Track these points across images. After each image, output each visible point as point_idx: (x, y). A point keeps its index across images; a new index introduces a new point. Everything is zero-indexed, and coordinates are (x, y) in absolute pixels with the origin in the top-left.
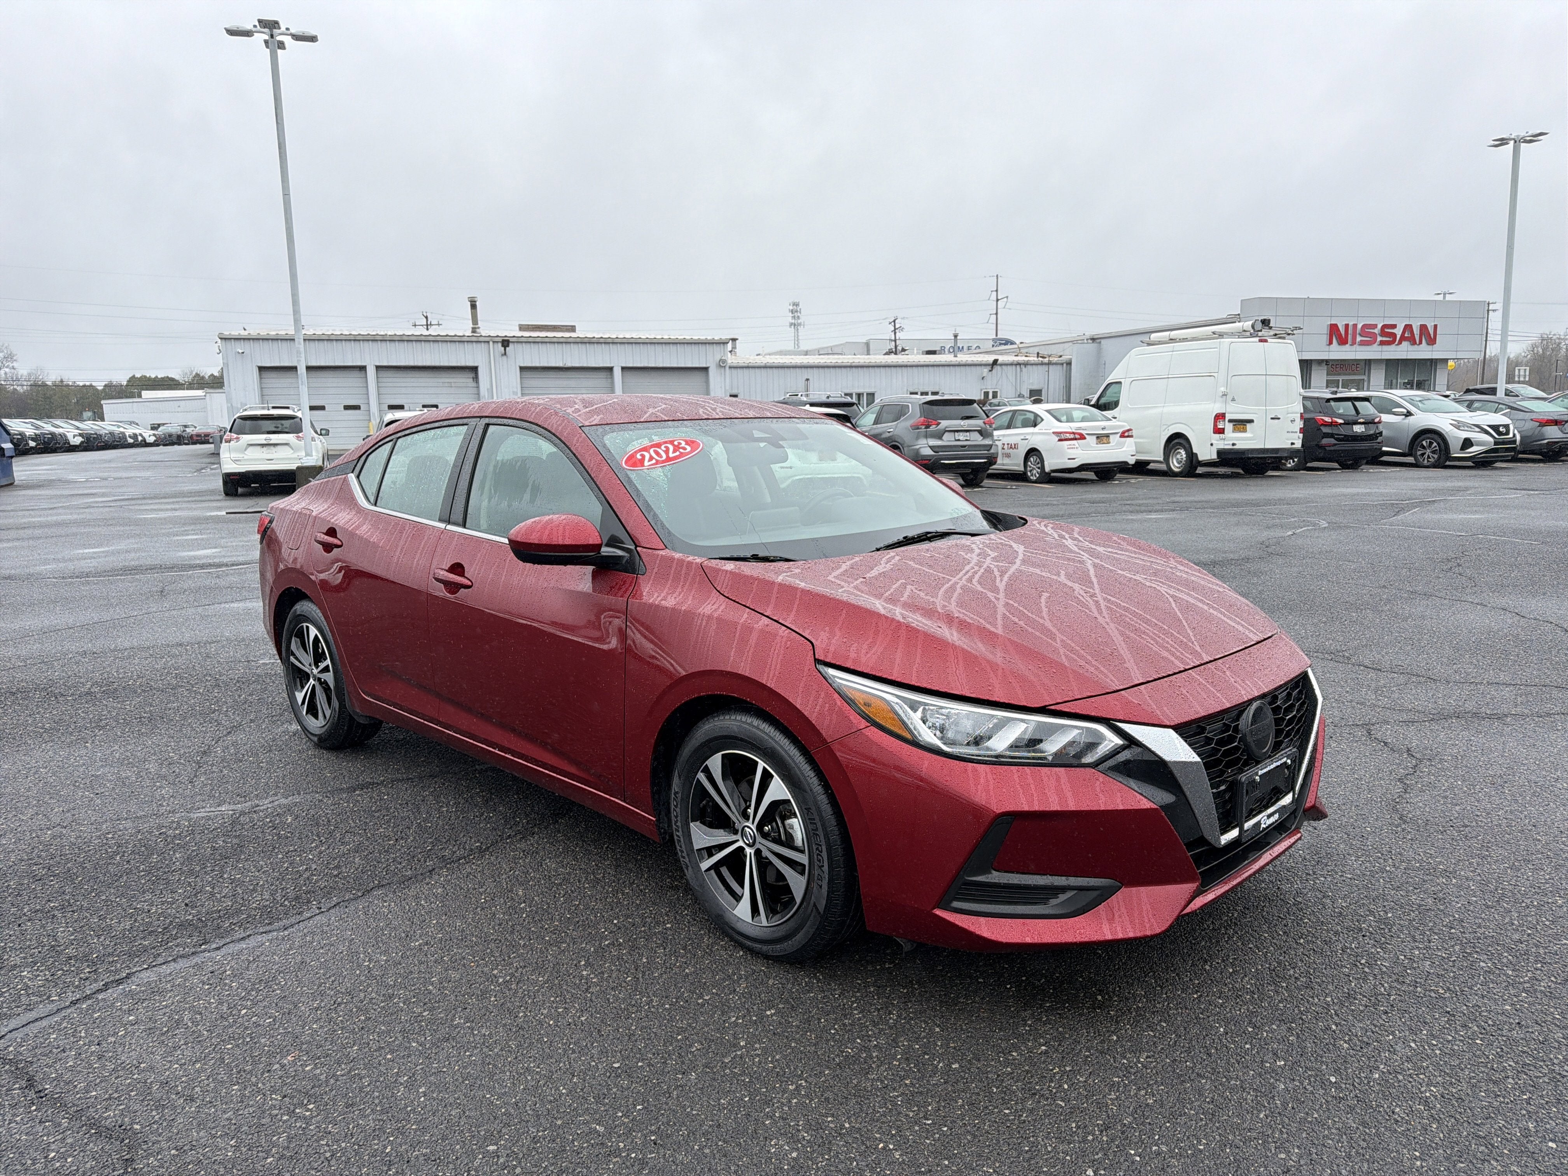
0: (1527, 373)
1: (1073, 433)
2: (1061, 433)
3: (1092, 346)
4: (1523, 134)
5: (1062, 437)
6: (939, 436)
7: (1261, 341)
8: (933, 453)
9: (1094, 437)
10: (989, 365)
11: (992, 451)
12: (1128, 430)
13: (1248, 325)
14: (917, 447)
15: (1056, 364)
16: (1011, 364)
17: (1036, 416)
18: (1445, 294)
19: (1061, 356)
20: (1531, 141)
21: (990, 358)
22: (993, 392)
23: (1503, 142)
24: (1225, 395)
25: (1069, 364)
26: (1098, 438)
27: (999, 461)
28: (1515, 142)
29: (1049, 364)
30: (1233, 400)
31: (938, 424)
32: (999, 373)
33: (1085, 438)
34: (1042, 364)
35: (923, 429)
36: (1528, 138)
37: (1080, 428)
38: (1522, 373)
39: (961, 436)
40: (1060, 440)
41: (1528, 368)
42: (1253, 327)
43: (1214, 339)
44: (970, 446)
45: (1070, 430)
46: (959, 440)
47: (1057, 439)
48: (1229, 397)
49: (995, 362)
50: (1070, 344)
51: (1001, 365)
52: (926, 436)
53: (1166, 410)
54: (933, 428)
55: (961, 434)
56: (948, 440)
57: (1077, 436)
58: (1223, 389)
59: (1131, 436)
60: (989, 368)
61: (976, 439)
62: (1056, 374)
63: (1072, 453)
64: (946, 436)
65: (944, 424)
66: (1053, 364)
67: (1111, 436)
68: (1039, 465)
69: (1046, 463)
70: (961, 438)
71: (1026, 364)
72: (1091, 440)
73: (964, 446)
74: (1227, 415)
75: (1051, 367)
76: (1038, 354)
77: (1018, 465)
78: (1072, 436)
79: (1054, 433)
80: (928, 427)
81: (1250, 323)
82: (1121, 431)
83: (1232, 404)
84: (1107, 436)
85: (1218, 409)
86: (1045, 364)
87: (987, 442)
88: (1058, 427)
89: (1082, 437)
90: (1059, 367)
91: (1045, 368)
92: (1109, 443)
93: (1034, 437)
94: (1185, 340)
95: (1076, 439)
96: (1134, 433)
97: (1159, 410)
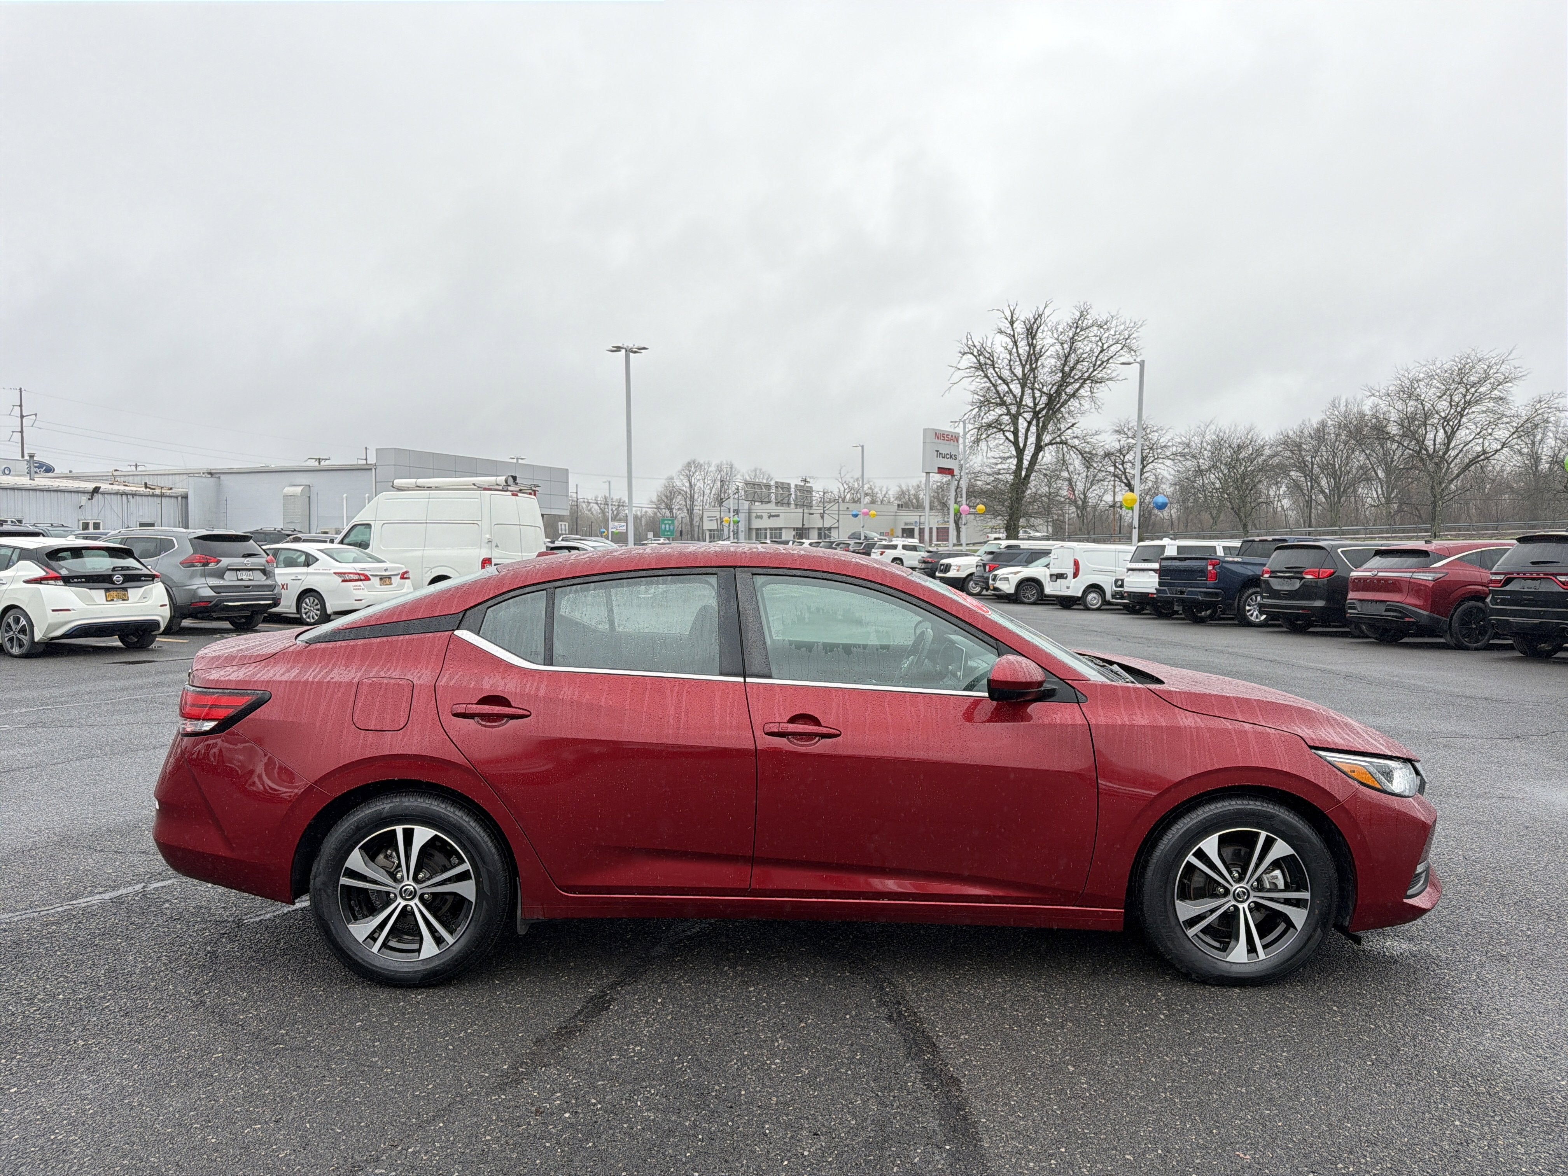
0: (567, 528)
1: (359, 574)
2: (345, 573)
3: (211, 481)
4: (631, 346)
5: (345, 577)
6: (220, 574)
7: (513, 495)
8: (213, 594)
9: (378, 578)
10: (88, 493)
11: (275, 592)
12: (406, 572)
13: (501, 479)
14: (194, 587)
15: (170, 497)
16: (116, 494)
17: (307, 555)
18: (517, 459)
19: (171, 489)
20: (636, 352)
21: (91, 486)
22: (94, 524)
23: (618, 349)
24: (490, 541)
25: (185, 497)
26: (381, 579)
27: (282, 603)
28: (626, 351)
29: (162, 496)
30: (497, 546)
31: (219, 562)
32: (101, 503)
33: (369, 579)
34: (153, 495)
35: (199, 568)
36: (634, 350)
37: (364, 569)
38: (563, 527)
39: (244, 575)
40: (344, 581)
41: (567, 524)
42: (506, 481)
43: (473, 490)
44: (253, 586)
45: (354, 571)
46: (242, 580)
47: (340, 580)
48: (494, 544)
49: (96, 490)
50: (186, 476)
51: (103, 494)
52: (205, 575)
53: (426, 553)
54: (212, 566)
55: (244, 573)
56: (230, 579)
57: (362, 577)
58: (488, 536)
59: (408, 578)
60: (88, 496)
61: (259, 579)
62: (171, 508)
63: (359, 594)
64: (228, 575)
65: (225, 561)
66: (166, 496)
67: (393, 578)
68: (319, 607)
69: (327, 604)
70: (244, 578)
71: (134, 495)
72: (375, 581)
73: (248, 587)
74: (493, 560)
75: (163, 499)
76: (146, 484)
77: (290, 607)
78: (356, 577)
79: (335, 573)
80: (205, 564)
81: (504, 478)
82: (401, 572)
83: (496, 549)
84: (389, 577)
85: (485, 554)
86: (157, 496)
87: (269, 582)
88: (339, 568)
89: (367, 578)
90: (173, 500)
91: (158, 500)
92: (391, 584)
93: (309, 577)
94: (437, 488)
95: (361, 580)
96: (410, 575)
97: (419, 553)
